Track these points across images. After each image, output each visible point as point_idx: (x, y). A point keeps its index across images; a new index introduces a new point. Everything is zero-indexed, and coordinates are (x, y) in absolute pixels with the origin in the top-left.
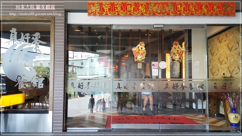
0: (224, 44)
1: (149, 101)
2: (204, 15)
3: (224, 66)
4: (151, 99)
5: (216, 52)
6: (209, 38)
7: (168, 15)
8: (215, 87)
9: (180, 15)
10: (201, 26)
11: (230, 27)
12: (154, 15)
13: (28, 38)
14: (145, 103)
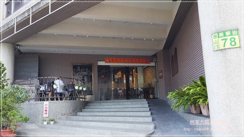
0: (149, 71)
1: (122, 95)
2: (141, 63)
3: (149, 80)
4: (123, 94)
5: (147, 75)
6: (144, 69)
7: (130, 63)
8: (145, 86)
9: (134, 63)
10: (140, 66)
11: (148, 66)
12: (126, 63)
13: (84, 70)
14: (120, 95)
